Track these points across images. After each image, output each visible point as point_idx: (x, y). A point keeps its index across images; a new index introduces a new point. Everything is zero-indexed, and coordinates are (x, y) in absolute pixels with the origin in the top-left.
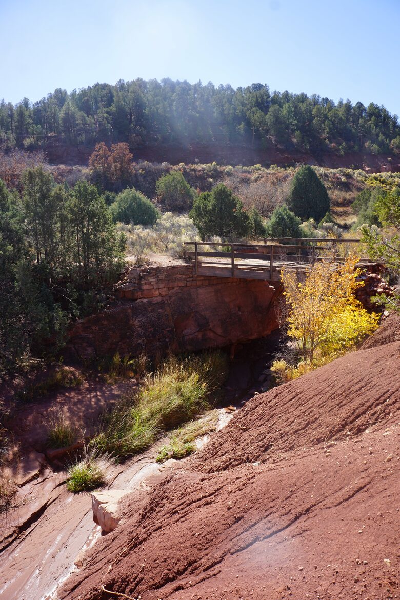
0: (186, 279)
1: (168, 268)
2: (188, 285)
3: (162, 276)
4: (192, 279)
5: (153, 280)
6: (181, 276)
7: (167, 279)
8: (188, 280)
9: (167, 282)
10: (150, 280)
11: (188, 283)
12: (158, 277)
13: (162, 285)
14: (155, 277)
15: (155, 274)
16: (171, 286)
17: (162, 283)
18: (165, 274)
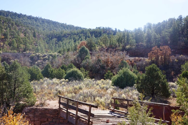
0: (52, 117)
1: (43, 110)
2: (54, 121)
3: (37, 114)
4: (56, 118)
5: (31, 115)
6: (49, 115)
7: (40, 116)
8: (54, 118)
9: (40, 117)
10: (30, 115)
11: (54, 120)
12: (35, 114)
13: (36, 119)
14: (33, 114)
15: (33, 112)
16: (42, 120)
17: (37, 118)
18: (40, 112)
